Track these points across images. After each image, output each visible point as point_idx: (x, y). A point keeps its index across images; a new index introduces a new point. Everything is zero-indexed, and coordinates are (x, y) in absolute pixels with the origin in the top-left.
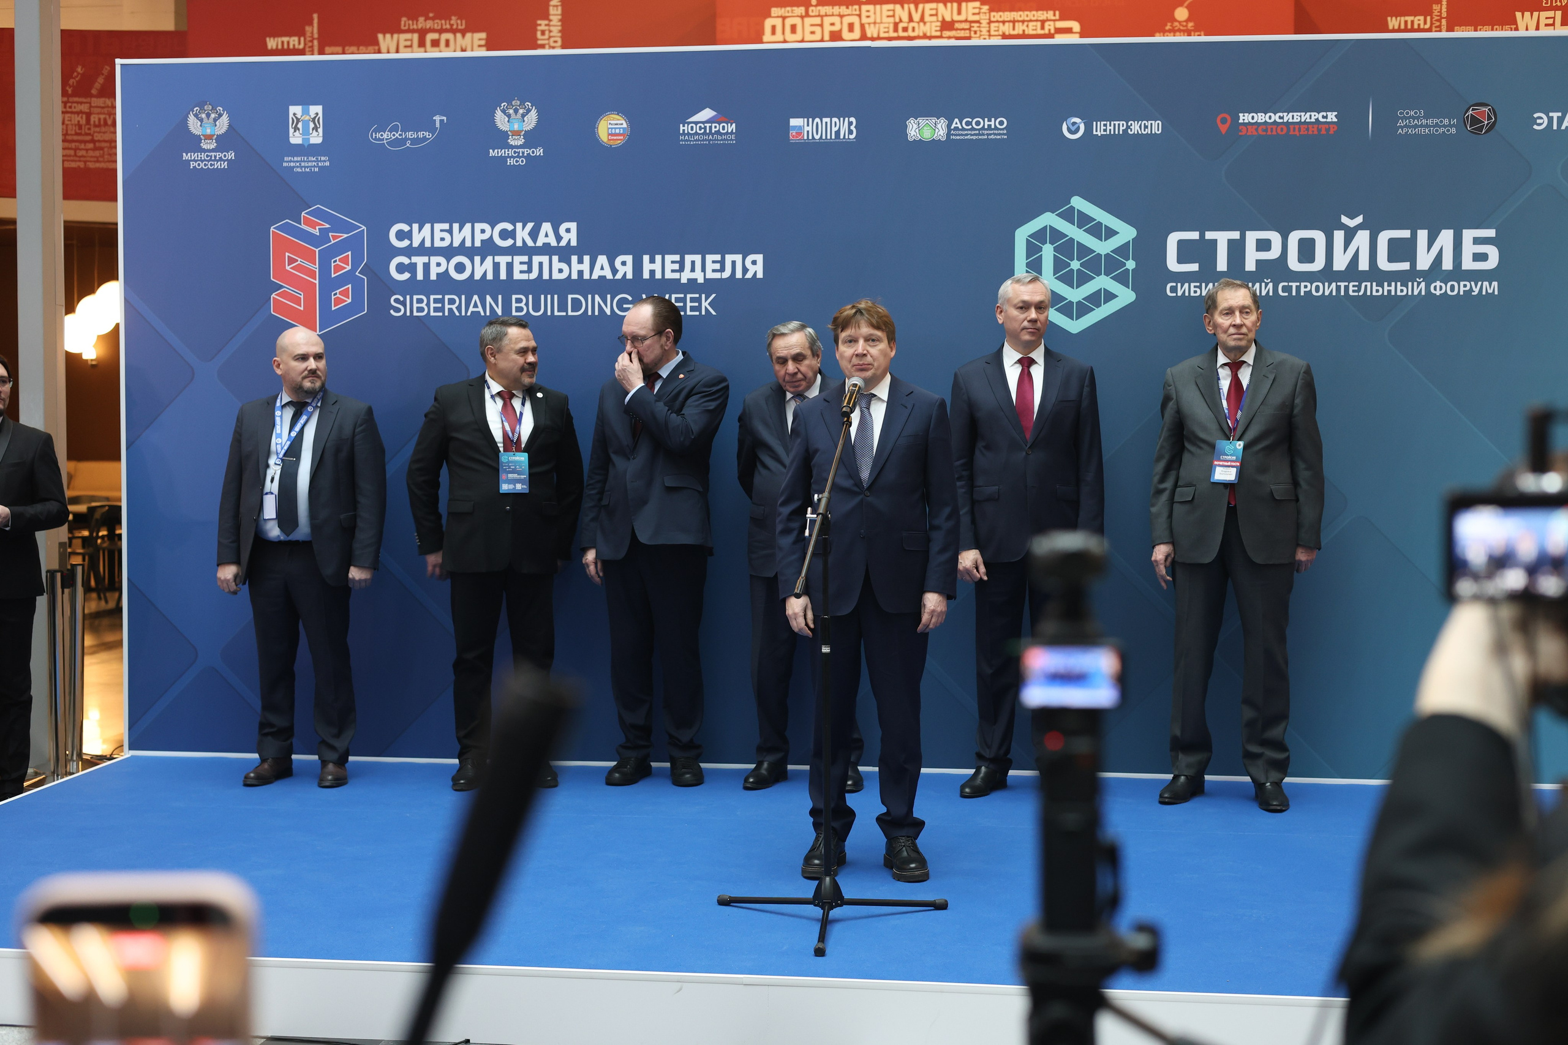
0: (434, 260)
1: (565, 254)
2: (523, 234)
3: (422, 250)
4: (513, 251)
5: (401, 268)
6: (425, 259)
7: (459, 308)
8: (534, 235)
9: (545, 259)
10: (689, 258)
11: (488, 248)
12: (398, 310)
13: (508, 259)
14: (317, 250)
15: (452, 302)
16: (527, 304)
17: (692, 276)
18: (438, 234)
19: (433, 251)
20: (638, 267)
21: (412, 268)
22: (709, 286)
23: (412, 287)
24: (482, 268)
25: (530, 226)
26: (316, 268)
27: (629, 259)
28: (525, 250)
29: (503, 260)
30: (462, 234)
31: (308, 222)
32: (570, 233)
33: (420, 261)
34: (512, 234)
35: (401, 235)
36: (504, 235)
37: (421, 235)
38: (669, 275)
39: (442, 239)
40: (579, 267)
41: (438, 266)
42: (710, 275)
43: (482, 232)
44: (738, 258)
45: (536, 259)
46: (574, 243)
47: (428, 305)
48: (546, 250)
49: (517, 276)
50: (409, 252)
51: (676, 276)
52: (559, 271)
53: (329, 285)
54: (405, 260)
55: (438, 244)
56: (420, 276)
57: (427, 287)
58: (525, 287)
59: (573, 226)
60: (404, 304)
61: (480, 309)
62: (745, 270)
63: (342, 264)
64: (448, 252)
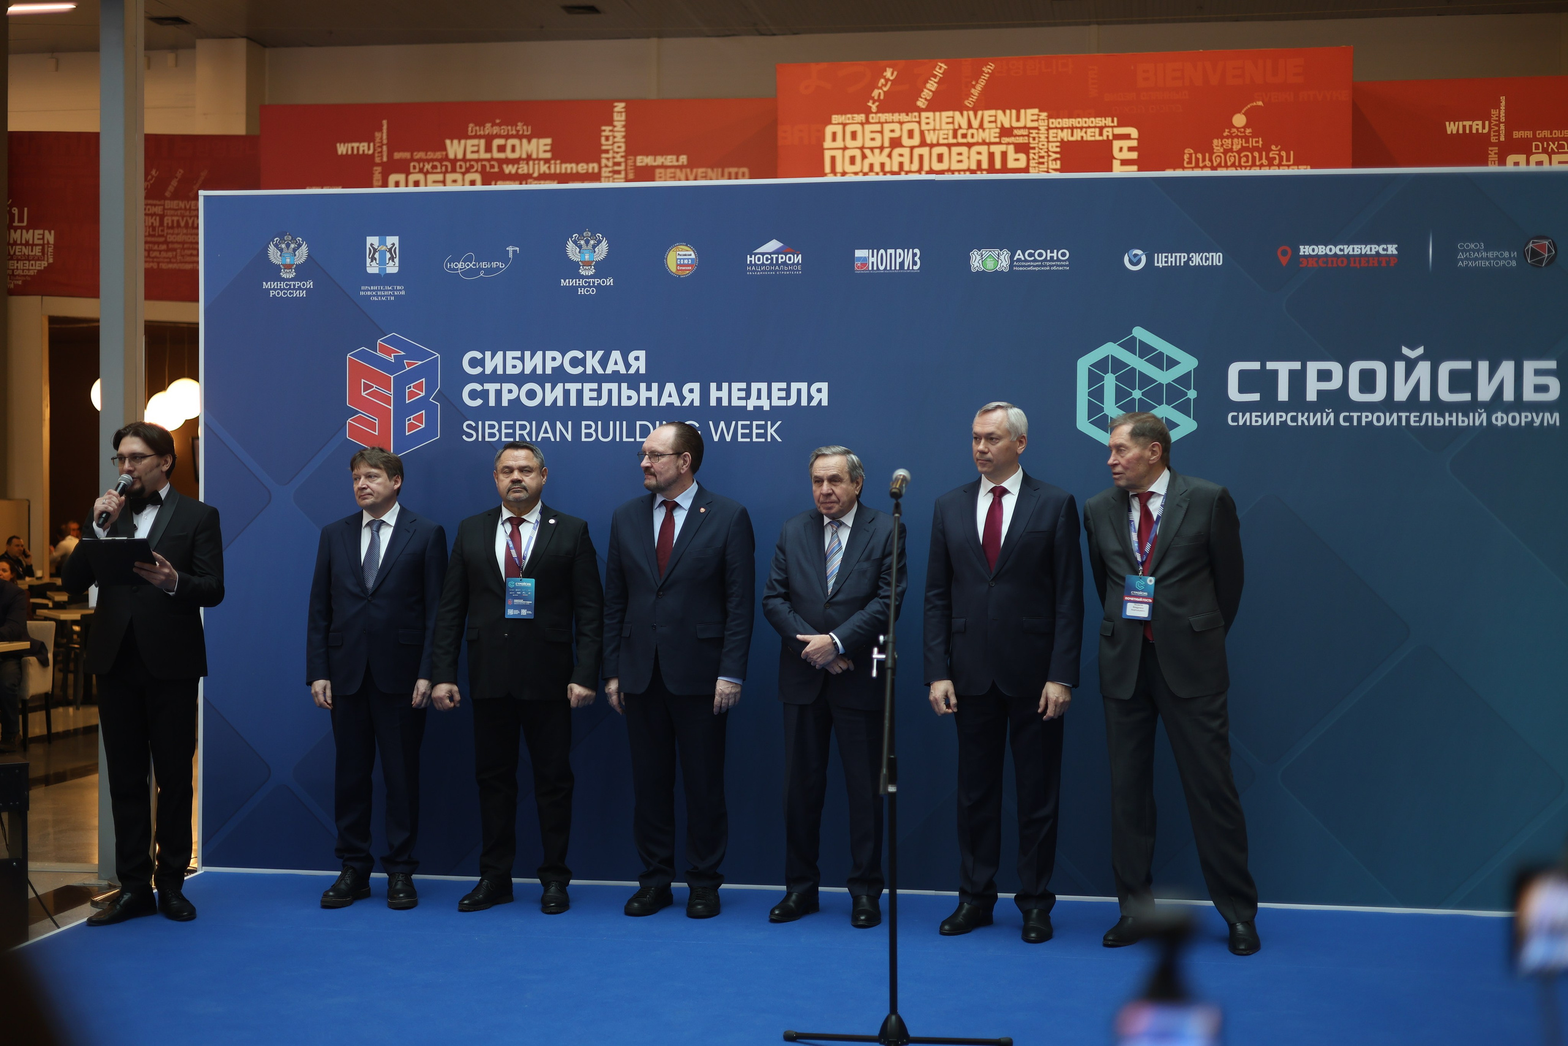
0: (506, 386)
1: (634, 381)
2: (593, 361)
3: (494, 377)
4: (583, 378)
5: (473, 395)
6: (497, 386)
7: (530, 434)
8: (604, 362)
9: (614, 386)
10: (755, 386)
11: (559, 376)
12: (470, 436)
13: (579, 386)
14: (392, 377)
15: (523, 427)
16: (596, 431)
17: (759, 403)
18: (509, 361)
19: (505, 378)
20: (705, 394)
21: (484, 394)
22: (775, 413)
23: (483, 413)
24: (553, 395)
25: (600, 353)
26: (391, 394)
27: (696, 386)
28: (595, 377)
29: (573, 387)
30: (534, 362)
31: (383, 350)
32: (639, 361)
33: (492, 387)
34: (582, 362)
35: (474, 363)
36: (574, 362)
37: (493, 362)
38: (735, 403)
39: (514, 367)
40: (647, 394)
41: (510, 392)
42: (776, 402)
43: (553, 359)
44: (803, 386)
45: (606, 387)
46: (642, 371)
47: (500, 431)
48: (616, 377)
49: (587, 402)
50: (482, 379)
51: (742, 403)
52: (627, 397)
53: (403, 411)
54: (477, 387)
55: (510, 371)
56: (492, 402)
57: (498, 413)
58: (594, 414)
59: (642, 354)
60: (476, 429)
61: (550, 435)
62: (810, 398)
63: (416, 391)
64: (520, 380)
